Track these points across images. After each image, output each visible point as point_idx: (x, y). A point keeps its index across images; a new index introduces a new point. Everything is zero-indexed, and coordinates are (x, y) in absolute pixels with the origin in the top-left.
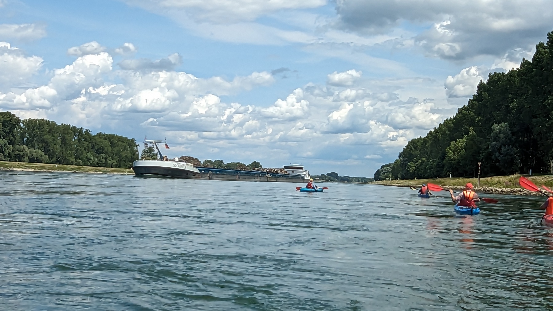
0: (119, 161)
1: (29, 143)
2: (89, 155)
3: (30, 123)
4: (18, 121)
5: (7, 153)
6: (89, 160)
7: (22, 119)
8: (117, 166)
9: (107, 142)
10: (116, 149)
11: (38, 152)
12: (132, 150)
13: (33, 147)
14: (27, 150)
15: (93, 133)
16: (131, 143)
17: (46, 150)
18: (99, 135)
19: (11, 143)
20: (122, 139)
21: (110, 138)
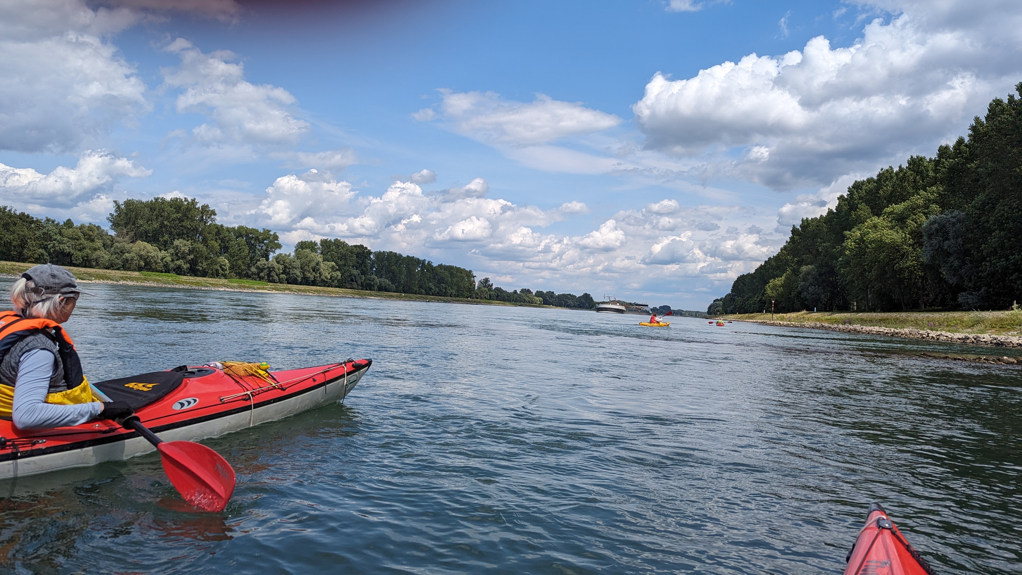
0: (458, 291)
1: (378, 273)
2: (431, 285)
3: (379, 255)
4: (370, 253)
5: (359, 282)
6: (431, 289)
7: (373, 251)
8: (455, 296)
9: (447, 273)
10: (455, 280)
11: (386, 282)
12: (470, 281)
13: (381, 277)
14: (377, 280)
15: (435, 265)
16: (469, 274)
17: (393, 281)
18: (440, 266)
19: (363, 273)
20: (459, 270)
21: (450, 269)
